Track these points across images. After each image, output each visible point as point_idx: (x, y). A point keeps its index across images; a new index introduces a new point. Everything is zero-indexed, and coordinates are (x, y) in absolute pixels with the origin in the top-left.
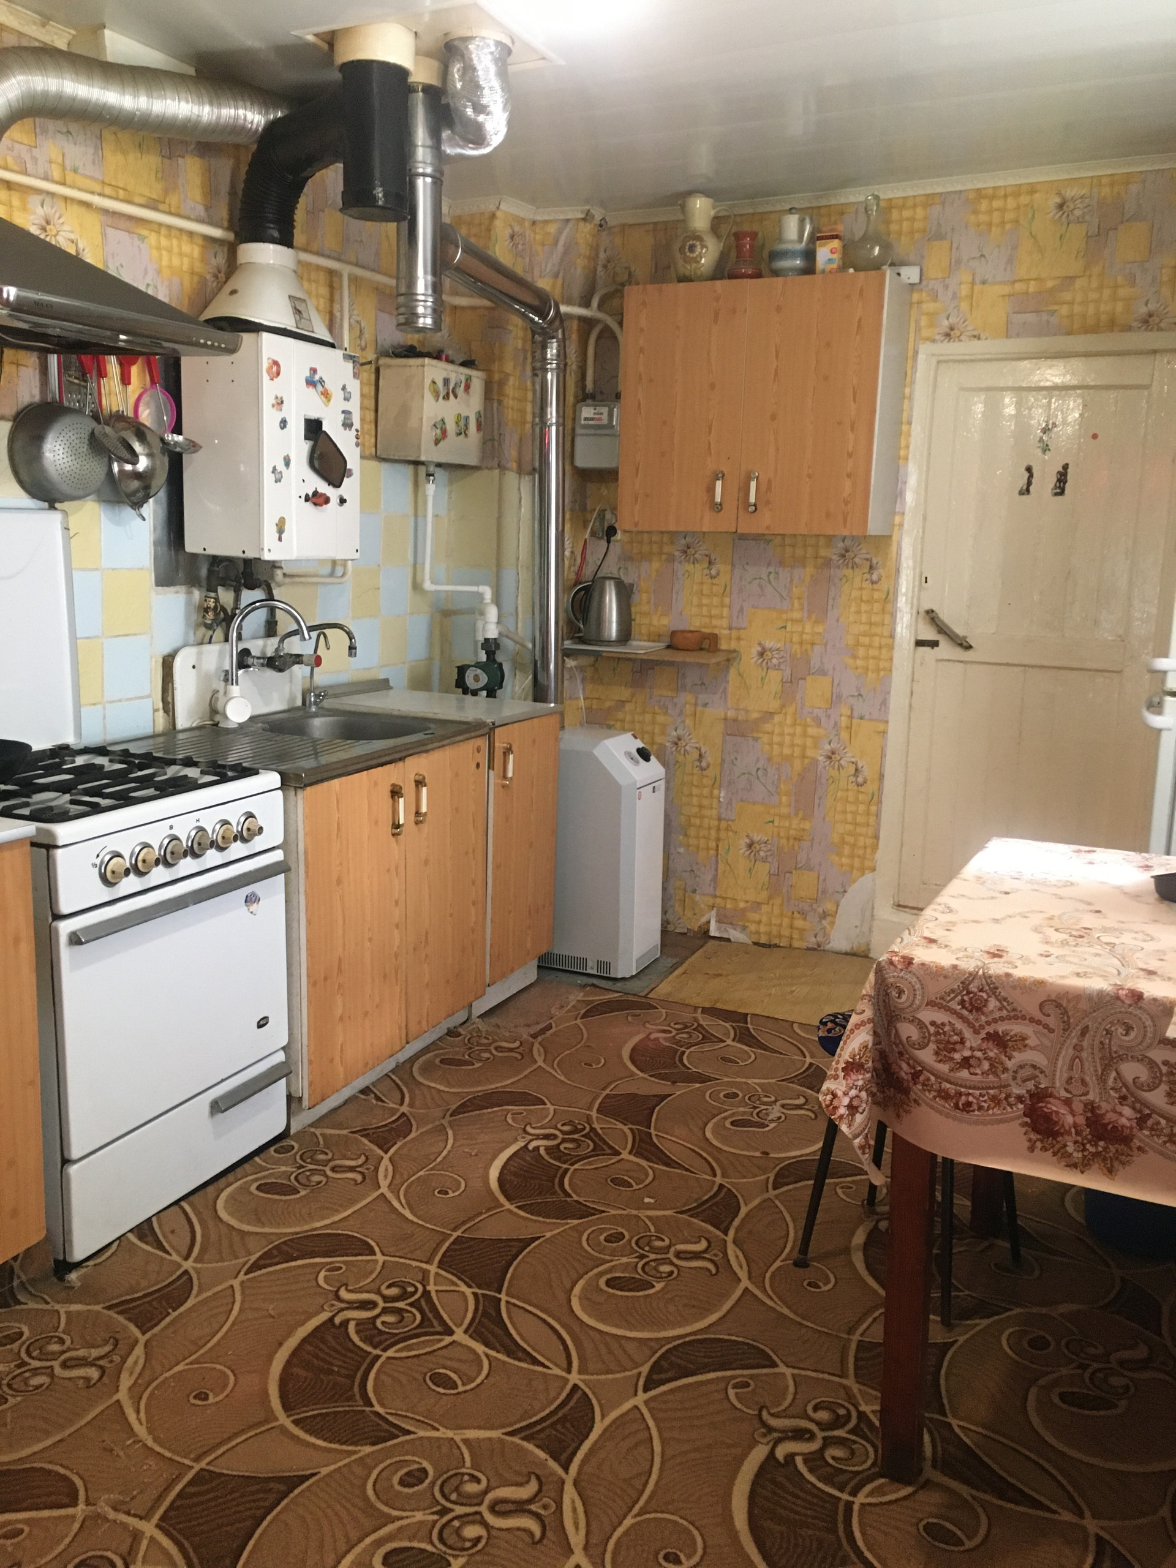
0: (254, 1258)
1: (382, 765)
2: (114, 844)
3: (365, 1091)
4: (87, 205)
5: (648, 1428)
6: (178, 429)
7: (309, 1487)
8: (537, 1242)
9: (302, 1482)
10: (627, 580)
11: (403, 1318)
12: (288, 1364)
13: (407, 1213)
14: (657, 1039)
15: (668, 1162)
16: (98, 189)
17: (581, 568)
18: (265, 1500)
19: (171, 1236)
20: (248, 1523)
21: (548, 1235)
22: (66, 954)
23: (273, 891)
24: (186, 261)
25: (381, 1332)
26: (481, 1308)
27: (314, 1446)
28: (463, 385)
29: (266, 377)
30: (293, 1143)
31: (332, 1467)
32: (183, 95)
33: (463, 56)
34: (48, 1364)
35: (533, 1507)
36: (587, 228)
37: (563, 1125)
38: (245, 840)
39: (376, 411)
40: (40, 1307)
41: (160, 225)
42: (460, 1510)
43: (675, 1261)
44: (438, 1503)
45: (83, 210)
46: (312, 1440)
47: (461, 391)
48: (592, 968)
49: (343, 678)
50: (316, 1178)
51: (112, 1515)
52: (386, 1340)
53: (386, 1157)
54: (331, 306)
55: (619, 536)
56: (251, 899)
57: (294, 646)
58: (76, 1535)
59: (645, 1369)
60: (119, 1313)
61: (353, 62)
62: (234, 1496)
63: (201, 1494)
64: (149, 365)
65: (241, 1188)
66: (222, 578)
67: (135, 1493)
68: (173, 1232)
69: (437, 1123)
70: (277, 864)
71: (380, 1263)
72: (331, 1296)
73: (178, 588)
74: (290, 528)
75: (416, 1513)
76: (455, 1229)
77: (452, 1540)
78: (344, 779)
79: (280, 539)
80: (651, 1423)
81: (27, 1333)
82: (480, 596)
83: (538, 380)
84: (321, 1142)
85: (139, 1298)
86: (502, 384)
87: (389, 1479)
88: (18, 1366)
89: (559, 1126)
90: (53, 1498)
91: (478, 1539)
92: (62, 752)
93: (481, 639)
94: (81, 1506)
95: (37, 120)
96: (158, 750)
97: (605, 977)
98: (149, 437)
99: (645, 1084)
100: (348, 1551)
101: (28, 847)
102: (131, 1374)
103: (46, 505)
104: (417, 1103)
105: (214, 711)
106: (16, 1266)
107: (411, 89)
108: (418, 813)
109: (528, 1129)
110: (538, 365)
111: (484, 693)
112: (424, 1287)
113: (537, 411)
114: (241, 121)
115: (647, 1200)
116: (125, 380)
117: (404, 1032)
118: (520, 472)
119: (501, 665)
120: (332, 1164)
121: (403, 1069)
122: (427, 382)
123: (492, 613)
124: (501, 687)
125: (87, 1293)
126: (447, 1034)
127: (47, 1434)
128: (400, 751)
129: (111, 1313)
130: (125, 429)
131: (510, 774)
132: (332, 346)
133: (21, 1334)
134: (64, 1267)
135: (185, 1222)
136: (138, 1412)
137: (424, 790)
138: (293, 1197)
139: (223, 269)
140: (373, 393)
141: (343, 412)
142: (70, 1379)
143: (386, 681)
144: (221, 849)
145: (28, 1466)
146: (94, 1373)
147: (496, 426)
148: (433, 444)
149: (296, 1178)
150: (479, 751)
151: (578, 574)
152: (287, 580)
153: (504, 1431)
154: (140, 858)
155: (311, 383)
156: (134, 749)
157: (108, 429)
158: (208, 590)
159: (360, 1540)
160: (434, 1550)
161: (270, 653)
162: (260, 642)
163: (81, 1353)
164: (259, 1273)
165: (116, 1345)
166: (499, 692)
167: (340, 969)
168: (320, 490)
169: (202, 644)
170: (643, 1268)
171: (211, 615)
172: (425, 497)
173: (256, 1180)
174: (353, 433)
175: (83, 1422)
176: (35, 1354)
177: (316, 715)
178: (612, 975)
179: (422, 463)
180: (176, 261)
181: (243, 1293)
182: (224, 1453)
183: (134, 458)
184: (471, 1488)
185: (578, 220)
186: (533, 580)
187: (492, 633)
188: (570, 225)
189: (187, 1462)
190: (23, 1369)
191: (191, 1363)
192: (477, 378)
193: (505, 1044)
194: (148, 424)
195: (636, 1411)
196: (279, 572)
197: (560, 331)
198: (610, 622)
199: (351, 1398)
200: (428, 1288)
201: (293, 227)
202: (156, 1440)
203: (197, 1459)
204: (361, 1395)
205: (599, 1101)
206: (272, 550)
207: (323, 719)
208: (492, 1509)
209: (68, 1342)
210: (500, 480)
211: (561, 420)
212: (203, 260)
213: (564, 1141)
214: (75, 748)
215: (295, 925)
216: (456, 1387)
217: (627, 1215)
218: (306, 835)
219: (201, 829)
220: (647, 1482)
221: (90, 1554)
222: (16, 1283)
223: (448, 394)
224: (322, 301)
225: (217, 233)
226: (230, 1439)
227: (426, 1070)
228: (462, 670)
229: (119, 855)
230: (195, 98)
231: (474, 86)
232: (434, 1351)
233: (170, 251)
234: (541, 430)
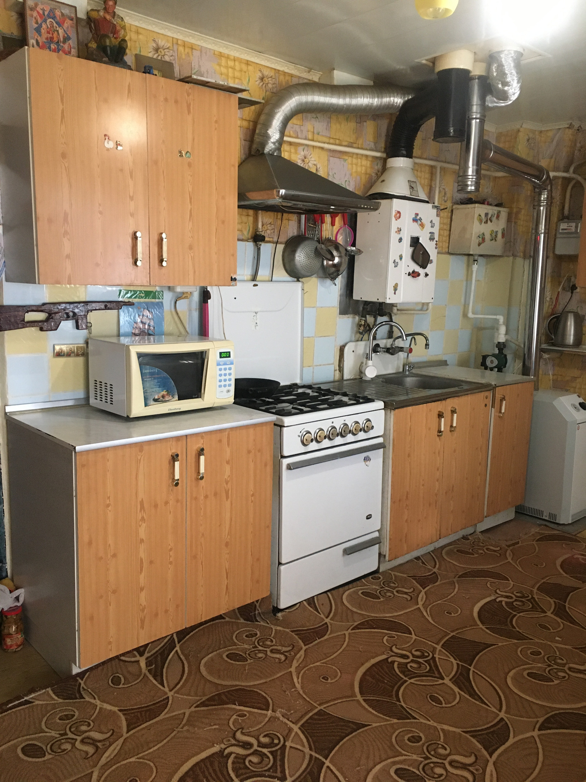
0: (356, 624)
1: (434, 401)
2: (308, 427)
3: (418, 558)
4: (322, 148)
5: (538, 748)
6: (354, 245)
7: (366, 730)
8: (494, 647)
9: (364, 727)
10: (581, 313)
11: (421, 666)
12: (365, 674)
13: (430, 619)
14: (578, 558)
15: (573, 622)
16: (327, 140)
17: (555, 306)
18: (347, 730)
19: (321, 606)
20: (338, 738)
21: (500, 644)
22: (285, 473)
23: (377, 456)
24: (363, 168)
25: (409, 670)
26: (460, 671)
27: (371, 712)
28: (496, 216)
29: (393, 219)
30: (380, 576)
31: (378, 724)
32: (366, 95)
33: (498, 60)
34: (266, 649)
35: (471, 768)
36: (570, 132)
37: (517, 593)
38: (365, 432)
39: (450, 230)
40: (265, 624)
41: (353, 153)
42: (434, 760)
43: (568, 671)
44: (425, 754)
45: (320, 151)
46: (371, 710)
47: (494, 219)
48: (546, 516)
49: (425, 359)
50: (389, 594)
51: (281, 718)
52: (411, 674)
53: (423, 591)
54: (431, 183)
55: (578, 290)
56: (367, 459)
57: (399, 343)
58: (266, 723)
59: (541, 720)
60: (296, 634)
61: (443, 70)
62: (333, 724)
63: (320, 720)
64: (343, 217)
65: (354, 592)
66: (369, 311)
67: (292, 712)
68: (323, 604)
69: (451, 580)
70: (380, 444)
71: (413, 639)
72: (388, 648)
73: (349, 316)
74: (401, 289)
75: (413, 755)
76: (452, 632)
77: (429, 772)
78: (414, 407)
79: (395, 293)
80: (540, 746)
81: (259, 635)
82: (497, 321)
83: (536, 211)
84: (394, 578)
85: (305, 630)
86: (518, 213)
87: (403, 736)
88: (253, 647)
89: (515, 593)
90: (260, 705)
91: (441, 775)
92: (294, 386)
93: (496, 342)
94: (270, 712)
95: (304, 114)
96: (334, 388)
97: (552, 522)
98: (341, 249)
99: (567, 580)
100: (380, 763)
101: (273, 425)
102: (298, 661)
103: (296, 279)
104: (442, 568)
105: (361, 372)
106: (258, 605)
107: (472, 79)
108: (451, 426)
109: (498, 591)
110: (536, 204)
111: (496, 369)
112: (433, 655)
113: (534, 227)
114: (392, 103)
115: (557, 638)
116: (333, 224)
117: (438, 533)
118: (525, 257)
119: (506, 356)
120: (397, 589)
121: (438, 551)
122: (476, 216)
123: (503, 330)
124: (505, 367)
125: (285, 623)
126: (462, 538)
127: (261, 678)
128: (444, 396)
129: (293, 634)
130: (331, 246)
131: (503, 411)
132: (427, 202)
133: (257, 634)
134: (276, 610)
135: (328, 602)
136: (298, 678)
137: (455, 415)
138: (377, 600)
139: (380, 170)
140: (449, 222)
141: (430, 233)
142: (273, 658)
143: (446, 361)
144: (354, 434)
145: (252, 689)
146: (283, 658)
147: (512, 235)
148: (477, 245)
149: (380, 592)
150: (486, 398)
151: (553, 310)
152: (399, 312)
153: (462, 730)
154: (318, 435)
155: (415, 220)
156: (323, 387)
157: (323, 246)
158: (362, 317)
159: (386, 759)
160: (419, 774)
161: (389, 346)
162: (385, 341)
163: (279, 648)
164: (357, 631)
165: (293, 648)
166: (504, 369)
167: (407, 497)
168: (416, 270)
169: (358, 341)
170: (549, 671)
171: (362, 328)
172: (472, 271)
173: (361, 589)
174: (434, 242)
175: (275, 677)
176: (261, 644)
177: (408, 376)
178: (557, 521)
179: (472, 255)
180: (359, 169)
181: (349, 638)
182: (331, 705)
183: (333, 258)
184: (441, 751)
185: (565, 128)
186: (526, 312)
187: (502, 338)
188: (561, 131)
189: (315, 704)
190: (255, 649)
191: (323, 663)
192: (504, 212)
193: (492, 548)
194: (341, 243)
195: (532, 738)
196: (395, 308)
197: (549, 186)
198: (570, 335)
199: (391, 696)
200: (435, 656)
201: (413, 148)
202: (304, 692)
203: (320, 705)
204: (396, 696)
205: (539, 584)
206: (390, 298)
207: (411, 378)
208: (451, 763)
209: (274, 642)
210: (513, 262)
211: (547, 231)
212: (371, 167)
213: (516, 600)
214: (300, 385)
215: (387, 472)
216: (442, 704)
217: (545, 644)
218: (394, 431)
219: (346, 425)
220: (532, 773)
221: (271, 732)
222: (257, 612)
223: (487, 220)
224: (426, 180)
225: (378, 154)
226: (335, 700)
227: (448, 553)
228: (485, 358)
229: (310, 433)
230: (371, 96)
231: (502, 74)
232: (433, 685)
233: (356, 165)
234: (535, 236)
